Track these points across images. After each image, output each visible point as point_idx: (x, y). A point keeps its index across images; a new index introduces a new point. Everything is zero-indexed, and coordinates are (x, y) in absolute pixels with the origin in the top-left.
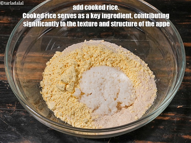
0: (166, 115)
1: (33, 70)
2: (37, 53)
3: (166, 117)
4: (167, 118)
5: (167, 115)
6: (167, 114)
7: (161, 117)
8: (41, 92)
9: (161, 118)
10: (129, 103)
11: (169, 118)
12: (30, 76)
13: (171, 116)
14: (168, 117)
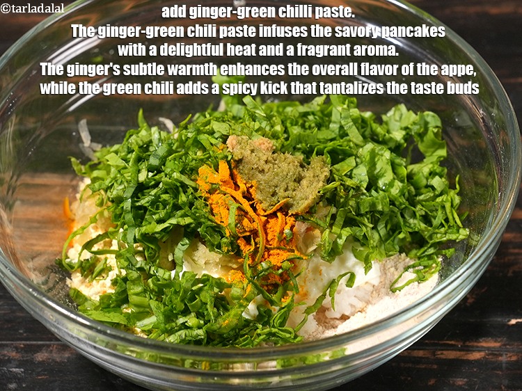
0: (473, 347)
1: (44, 223)
2: (56, 175)
3: (474, 351)
4: (476, 356)
5: (477, 347)
6: (476, 344)
7: (458, 353)
8: (68, 281)
9: (458, 356)
10: (352, 306)
11: (483, 354)
12: (34, 242)
13: (488, 349)
14: (479, 351)
